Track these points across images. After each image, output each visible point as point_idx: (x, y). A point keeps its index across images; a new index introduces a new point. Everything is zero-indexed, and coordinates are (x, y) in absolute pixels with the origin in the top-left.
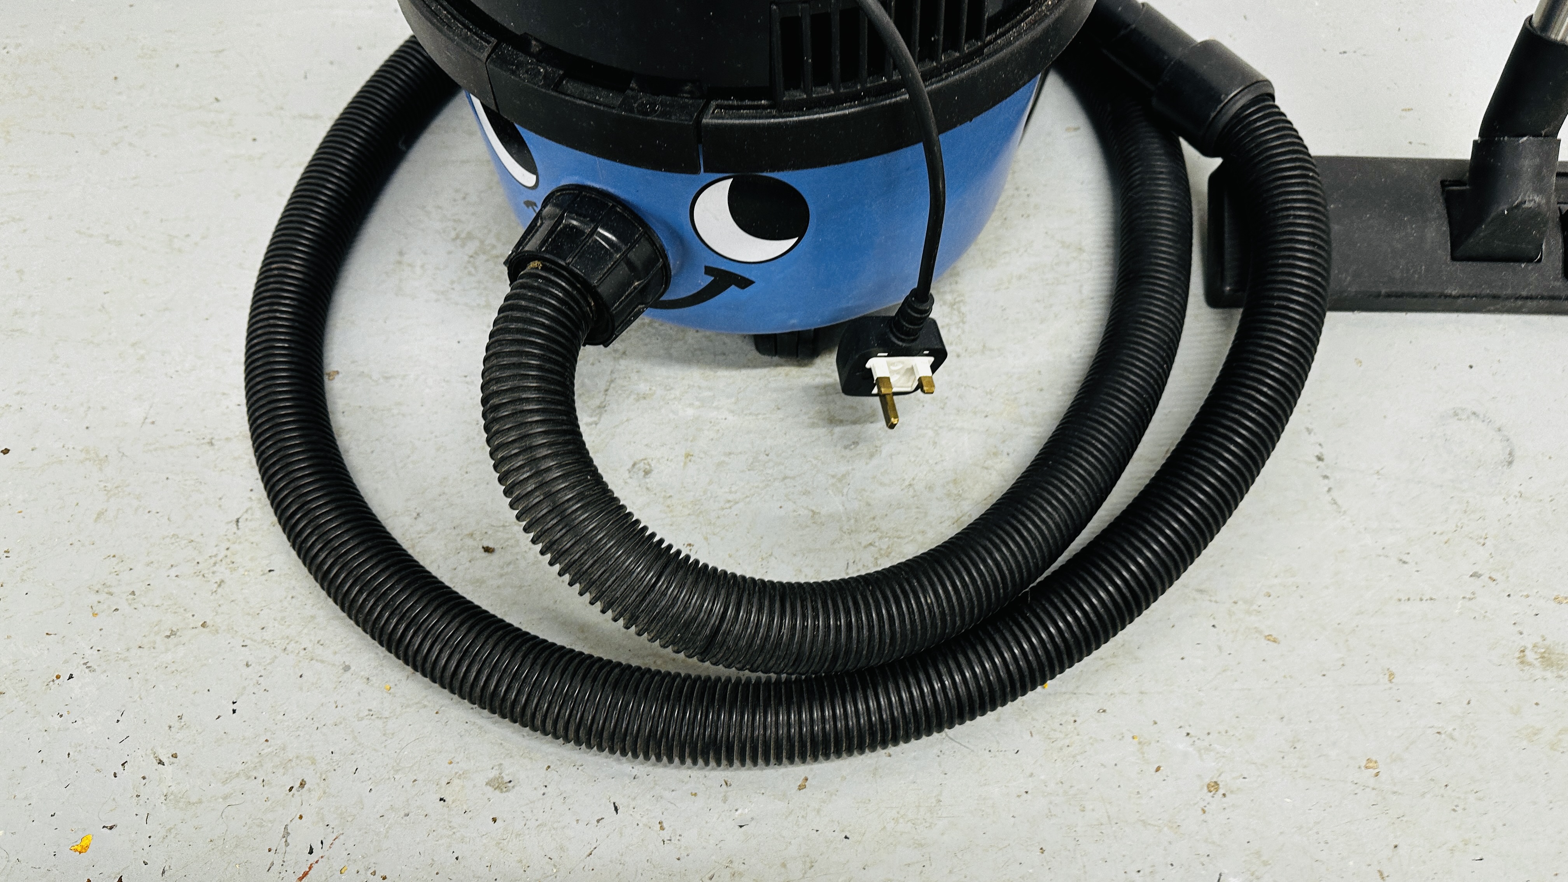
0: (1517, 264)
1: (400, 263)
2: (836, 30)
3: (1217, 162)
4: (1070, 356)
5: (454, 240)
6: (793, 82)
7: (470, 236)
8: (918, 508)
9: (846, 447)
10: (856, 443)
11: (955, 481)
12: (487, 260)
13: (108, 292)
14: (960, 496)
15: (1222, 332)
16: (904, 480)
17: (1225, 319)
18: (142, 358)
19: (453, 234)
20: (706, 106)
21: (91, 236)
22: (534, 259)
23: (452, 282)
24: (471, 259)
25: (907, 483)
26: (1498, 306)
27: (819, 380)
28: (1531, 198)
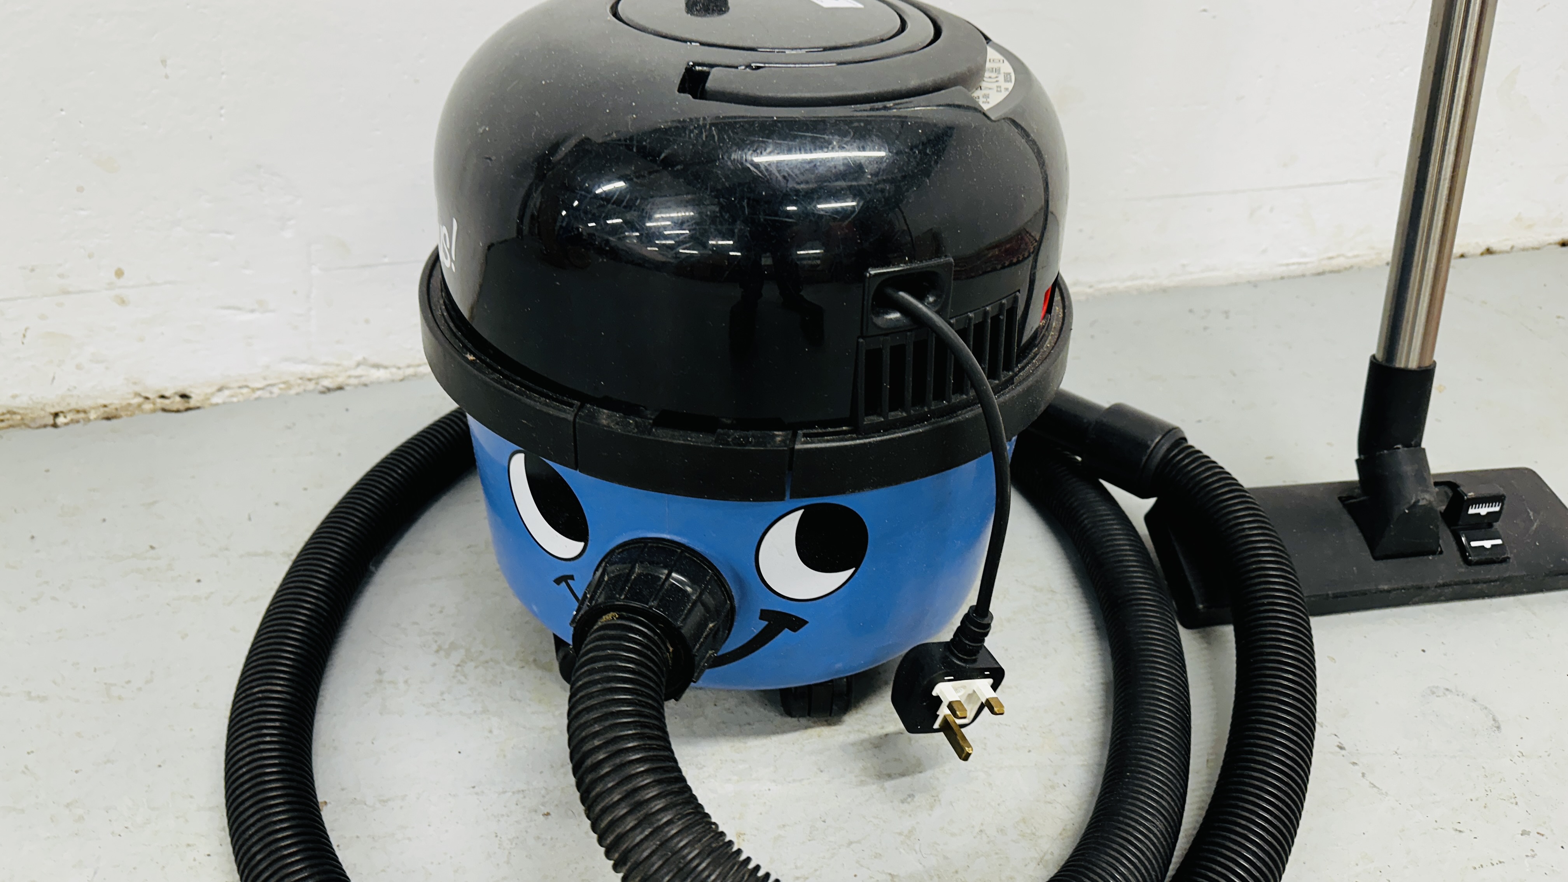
0: (1425, 557)
1: (381, 681)
2: (910, 359)
3: (1152, 501)
4: (1083, 685)
5: (437, 651)
6: (873, 408)
7: (453, 646)
8: (997, 854)
9: (903, 802)
10: (911, 796)
11: (1024, 820)
12: (476, 667)
13: (32, 752)
14: (1034, 834)
15: (1206, 648)
16: (973, 827)
17: (1203, 637)
18: (81, 819)
19: (435, 647)
20: (795, 435)
21: (8, 695)
22: (606, 612)
23: (442, 693)
24: (459, 668)
25: (977, 830)
26: (1422, 597)
27: (853, 737)
28: (1422, 497)
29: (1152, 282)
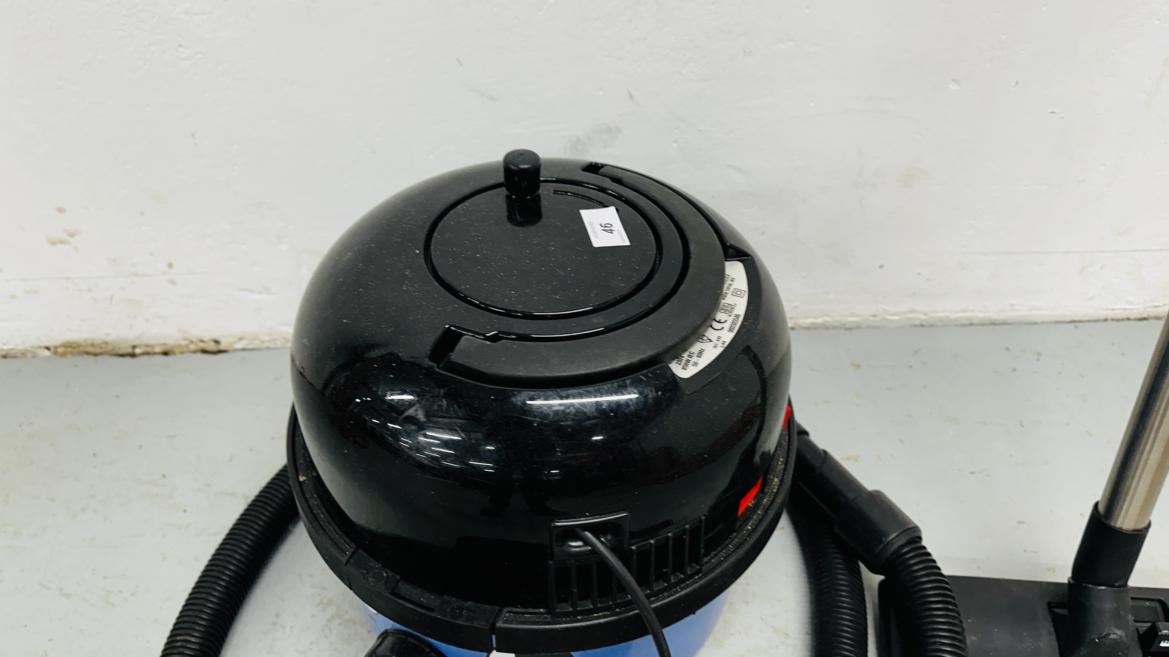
1: (276, 624)
2: (594, 573)
3: (882, 577)
5: (318, 604)
6: (564, 597)
20: (501, 610)
21: (50, 588)
23: (311, 644)
24: (329, 623)
28: (1114, 632)
29: (981, 315)
